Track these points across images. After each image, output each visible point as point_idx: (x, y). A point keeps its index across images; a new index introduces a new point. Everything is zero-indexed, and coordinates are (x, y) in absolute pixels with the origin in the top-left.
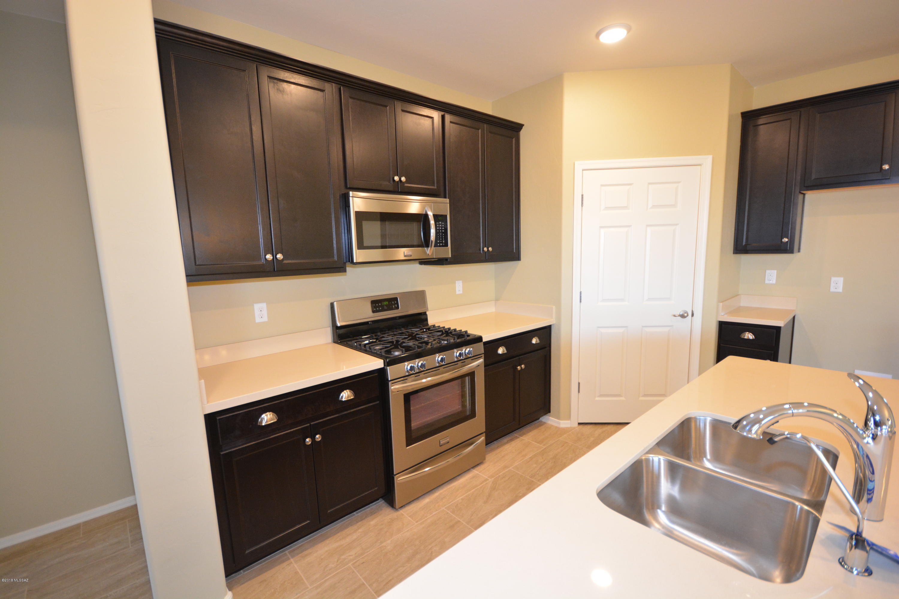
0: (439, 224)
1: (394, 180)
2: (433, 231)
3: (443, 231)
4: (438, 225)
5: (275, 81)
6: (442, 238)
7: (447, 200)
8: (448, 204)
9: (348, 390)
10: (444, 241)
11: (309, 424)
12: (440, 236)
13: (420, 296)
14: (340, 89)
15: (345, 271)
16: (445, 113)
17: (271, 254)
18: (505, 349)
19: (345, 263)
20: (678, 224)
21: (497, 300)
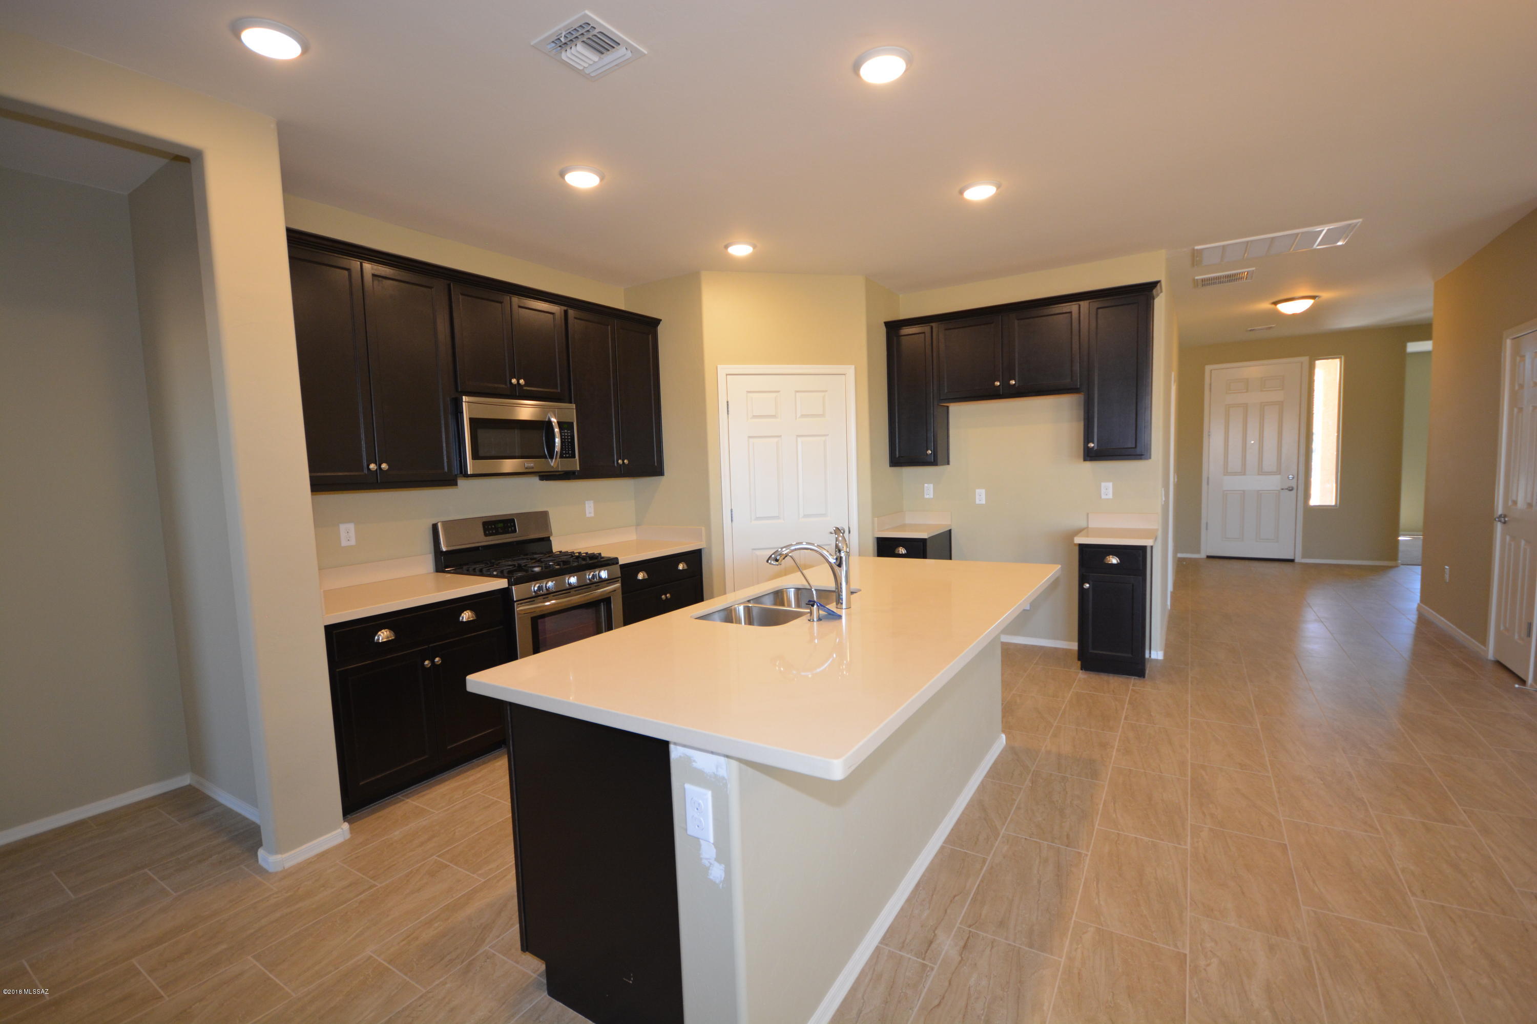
0: (565, 433)
1: (511, 383)
2: (558, 440)
3: (569, 440)
4: (563, 434)
5: (380, 279)
6: (568, 448)
7: (574, 406)
8: (575, 410)
9: (468, 611)
10: (570, 452)
11: (427, 646)
12: (565, 446)
13: (542, 518)
14: (449, 285)
15: (456, 484)
16: (568, 308)
17: (374, 463)
18: (646, 575)
19: (456, 476)
20: (828, 435)
21: (638, 525)
